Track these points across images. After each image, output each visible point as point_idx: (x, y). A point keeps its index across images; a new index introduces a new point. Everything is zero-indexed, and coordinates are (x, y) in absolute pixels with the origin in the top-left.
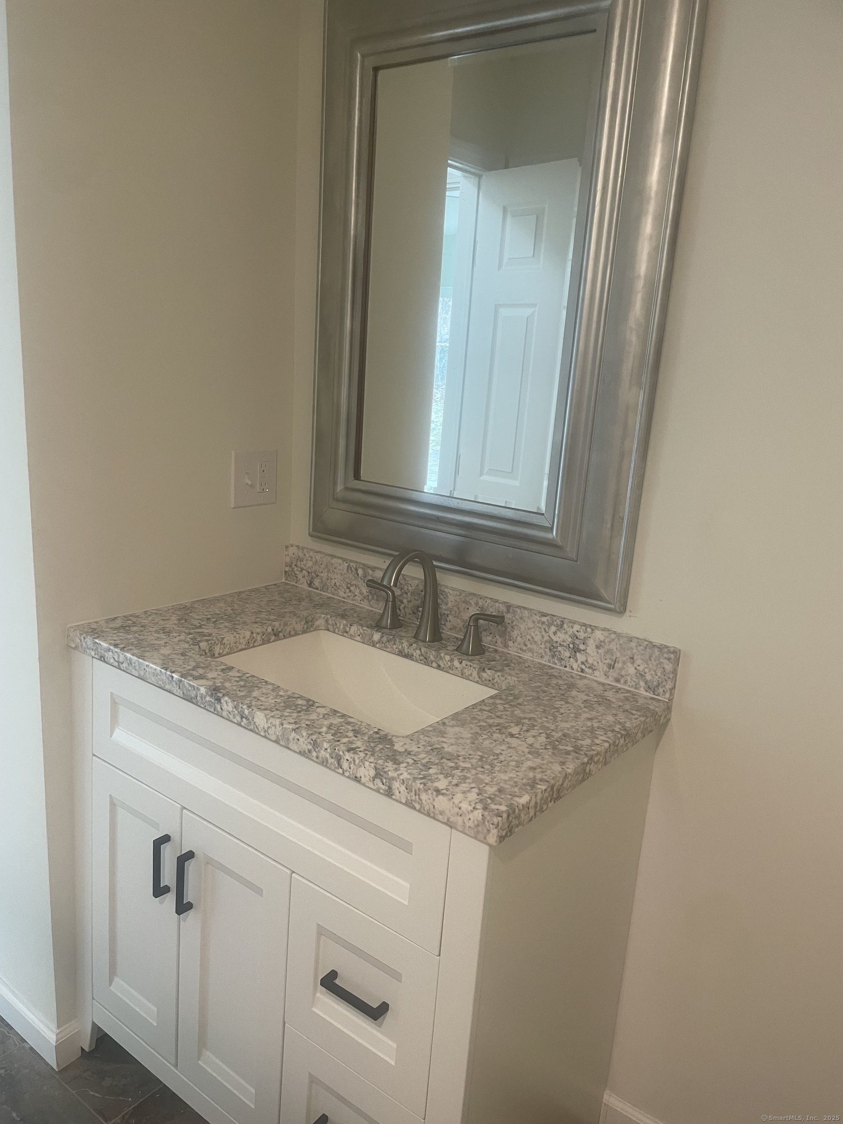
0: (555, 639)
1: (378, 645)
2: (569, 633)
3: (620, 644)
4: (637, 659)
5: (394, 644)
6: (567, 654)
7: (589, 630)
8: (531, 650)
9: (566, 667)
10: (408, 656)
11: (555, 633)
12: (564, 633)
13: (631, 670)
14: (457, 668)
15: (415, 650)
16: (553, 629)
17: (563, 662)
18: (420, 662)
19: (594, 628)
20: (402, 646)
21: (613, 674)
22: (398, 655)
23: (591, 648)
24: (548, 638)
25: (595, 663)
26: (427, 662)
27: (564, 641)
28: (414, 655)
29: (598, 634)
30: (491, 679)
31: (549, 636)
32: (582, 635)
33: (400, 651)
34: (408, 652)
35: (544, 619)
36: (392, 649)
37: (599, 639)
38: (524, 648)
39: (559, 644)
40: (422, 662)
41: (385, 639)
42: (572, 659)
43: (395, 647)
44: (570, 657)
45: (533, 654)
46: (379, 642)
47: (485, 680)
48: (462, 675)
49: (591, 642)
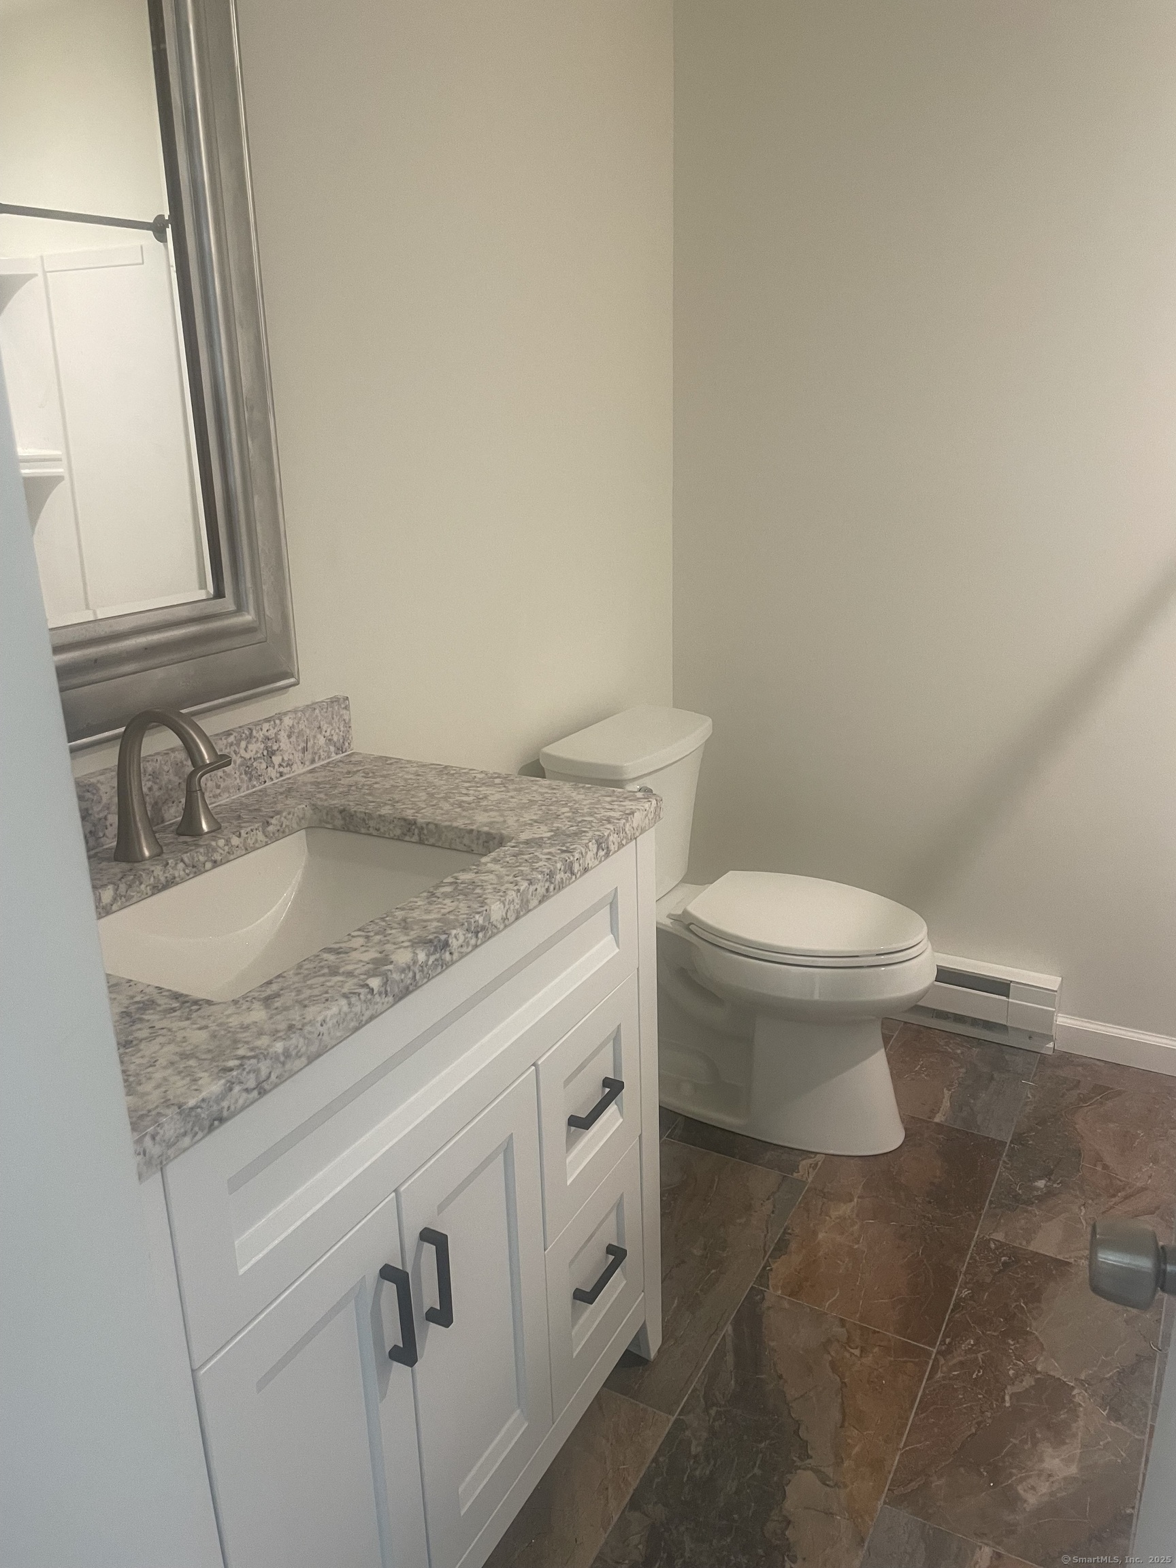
0: (247, 756)
1: (115, 907)
2: (260, 739)
3: (307, 719)
4: (323, 725)
5: (141, 883)
6: (264, 766)
7: (278, 722)
8: (227, 789)
9: (265, 782)
10: (170, 883)
11: (246, 749)
12: (255, 742)
13: (322, 741)
14: (238, 847)
15: (174, 868)
16: (243, 744)
17: (262, 779)
18: (188, 878)
19: (280, 717)
20: (154, 877)
21: (308, 756)
22: (153, 894)
23: (284, 743)
24: (240, 759)
25: (291, 757)
26: (196, 870)
27: (257, 752)
28: (177, 875)
29: (288, 721)
30: (279, 828)
31: (241, 757)
32: (272, 733)
33: (154, 887)
34: (166, 877)
35: (231, 739)
36: (139, 895)
37: (288, 726)
38: (218, 791)
39: (252, 759)
40: (191, 876)
41: (123, 887)
42: (269, 769)
43: (143, 887)
44: (267, 767)
45: (229, 792)
46: (115, 900)
47: (274, 834)
48: (248, 850)
49: (283, 736)
